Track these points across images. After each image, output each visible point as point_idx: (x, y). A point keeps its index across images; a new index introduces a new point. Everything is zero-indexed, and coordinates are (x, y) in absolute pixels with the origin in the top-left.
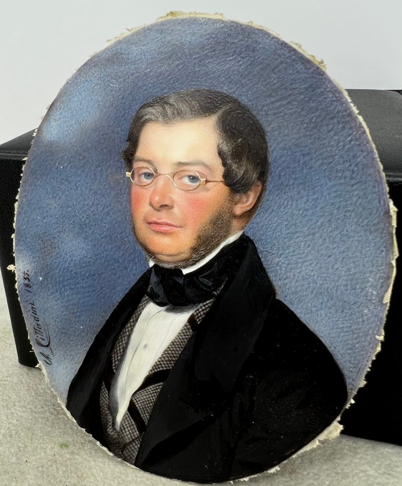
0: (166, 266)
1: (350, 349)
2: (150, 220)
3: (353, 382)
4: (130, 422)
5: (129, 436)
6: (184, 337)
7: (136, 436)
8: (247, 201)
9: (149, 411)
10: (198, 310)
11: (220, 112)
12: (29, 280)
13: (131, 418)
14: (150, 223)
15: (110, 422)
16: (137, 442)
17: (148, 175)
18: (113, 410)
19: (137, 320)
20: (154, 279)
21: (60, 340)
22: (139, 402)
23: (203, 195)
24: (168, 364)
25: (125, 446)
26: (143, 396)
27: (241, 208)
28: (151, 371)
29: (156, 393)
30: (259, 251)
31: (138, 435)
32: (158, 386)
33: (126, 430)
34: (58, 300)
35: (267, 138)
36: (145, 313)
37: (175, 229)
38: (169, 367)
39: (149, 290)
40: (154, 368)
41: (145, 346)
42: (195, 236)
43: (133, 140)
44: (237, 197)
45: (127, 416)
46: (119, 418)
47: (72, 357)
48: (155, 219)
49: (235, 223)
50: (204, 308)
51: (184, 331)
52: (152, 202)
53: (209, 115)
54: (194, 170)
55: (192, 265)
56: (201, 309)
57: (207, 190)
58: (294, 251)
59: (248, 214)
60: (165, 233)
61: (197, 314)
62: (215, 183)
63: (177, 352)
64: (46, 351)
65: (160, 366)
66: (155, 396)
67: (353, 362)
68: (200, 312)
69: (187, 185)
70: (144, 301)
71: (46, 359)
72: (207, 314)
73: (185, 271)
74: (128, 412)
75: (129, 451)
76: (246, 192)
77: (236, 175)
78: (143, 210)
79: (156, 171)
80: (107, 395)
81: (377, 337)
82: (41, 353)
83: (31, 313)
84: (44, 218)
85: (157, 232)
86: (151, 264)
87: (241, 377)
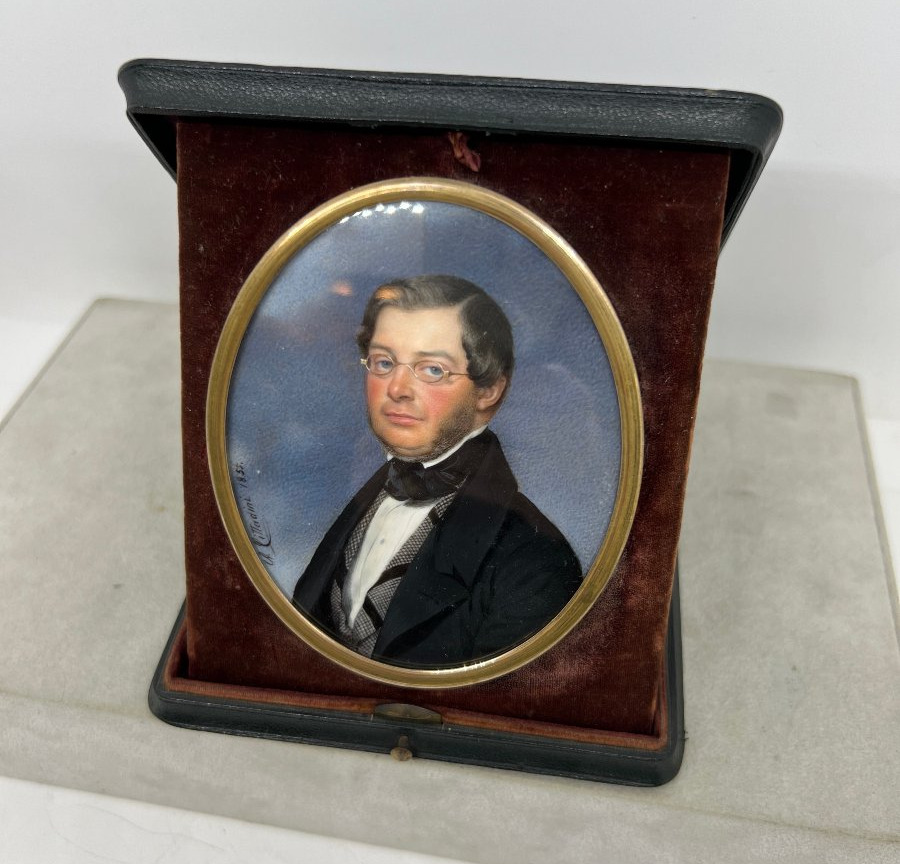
0: (405, 459)
2: (388, 412)
5: (364, 633)
6: (424, 531)
7: (372, 632)
8: (491, 396)
9: (386, 606)
10: (439, 504)
11: (465, 302)
12: (243, 474)
13: (366, 614)
14: (388, 415)
15: (342, 620)
16: (373, 638)
17: (387, 364)
18: (346, 608)
19: (373, 515)
20: (392, 472)
21: (284, 538)
22: (375, 598)
23: (446, 388)
24: (406, 558)
25: (360, 643)
26: (379, 592)
27: (485, 402)
28: (388, 566)
29: (394, 587)
31: (374, 631)
32: (397, 580)
33: (361, 626)
34: (281, 494)
36: (382, 508)
37: (417, 422)
38: (407, 561)
39: (387, 484)
40: (392, 563)
43: (370, 324)
44: (481, 391)
46: (353, 615)
47: (298, 556)
48: (393, 411)
49: (479, 418)
50: (445, 502)
51: (424, 525)
52: (391, 393)
53: (454, 304)
54: (438, 361)
55: (433, 459)
56: (442, 503)
57: (451, 383)
58: (536, 446)
59: (493, 409)
60: (406, 426)
61: (438, 508)
62: (458, 376)
63: (416, 546)
64: (266, 551)
65: (398, 561)
66: (392, 591)
68: (441, 506)
69: (430, 377)
70: (381, 496)
71: (266, 559)
72: (448, 507)
73: (427, 465)
74: (363, 609)
75: (365, 647)
76: (490, 387)
77: (481, 368)
78: (382, 399)
79: (395, 359)
80: (339, 593)
82: (260, 553)
83: (246, 510)
84: (261, 404)
85: (397, 425)
86: (390, 457)
87: (482, 567)
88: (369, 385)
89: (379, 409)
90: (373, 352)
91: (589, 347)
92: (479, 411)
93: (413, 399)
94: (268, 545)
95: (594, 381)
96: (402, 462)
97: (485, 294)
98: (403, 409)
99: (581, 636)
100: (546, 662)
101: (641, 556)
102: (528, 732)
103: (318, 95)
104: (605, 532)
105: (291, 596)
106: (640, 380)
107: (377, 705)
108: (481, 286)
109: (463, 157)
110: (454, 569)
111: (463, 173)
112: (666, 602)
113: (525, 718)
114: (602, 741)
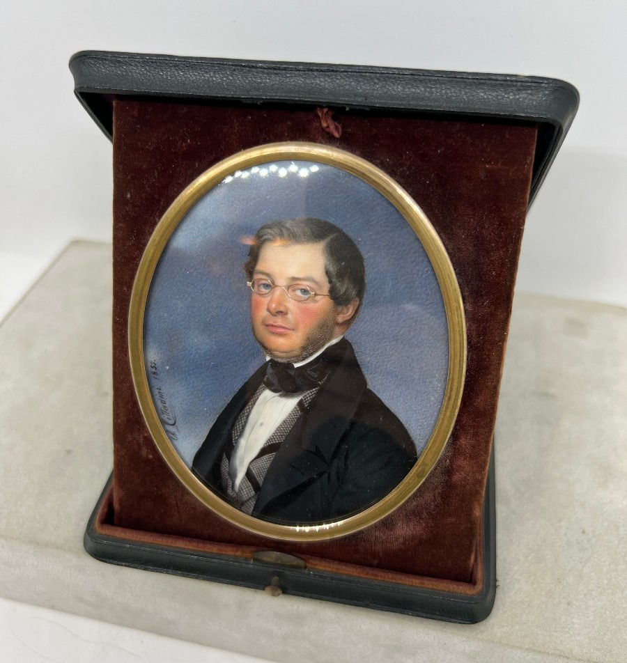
0: (280, 360)
2: (267, 323)
4: (247, 484)
5: (246, 495)
6: (293, 417)
7: (252, 495)
8: (347, 312)
9: (263, 475)
10: (305, 396)
11: (328, 239)
12: (156, 369)
13: (248, 481)
14: (267, 326)
15: (229, 485)
16: (253, 500)
17: (267, 286)
18: (233, 476)
19: (255, 403)
20: (270, 370)
21: (186, 419)
22: (255, 469)
23: (312, 305)
24: (280, 438)
25: (243, 503)
26: (258, 464)
27: (342, 317)
28: (266, 443)
29: (270, 460)
30: (355, 351)
31: (254, 494)
32: (272, 455)
33: (244, 490)
34: (184, 385)
35: (365, 264)
36: (261, 398)
37: (289, 332)
38: (281, 440)
39: (265, 379)
40: (269, 441)
42: (305, 338)
43: (254, 255)
44: (340, 308)
46: (238, 481)
47: (196, 434)
48: (271, 322)
49: (337, 329)
51: (294, 412)
52: (269, 308)
53: (320, 241)
54: (305, 285)
55: (302, 360)
56: (309, 395)
57: (316, 302)
58: (382, 352)
59: (347, 323)
60: (281, 335)
61: (305, 399)
62: (322, 297)
63: (287, 429)
64: (172, 429)
65: (273, 440)
66: (268, 463)
68: (307, 398)
69: (300, 297)
70: (261, 388)
71: (172, 435)
72: (313, 399)
73: (296, 365)
74: (245, 477)
75: (246, 507)
76: (347, 305)
77: (339, 291)
78: (263, 313)
79: (273, 283)
80: (227, 463)
82: (168, 431)
83: (157, 397)
84: (171, 316)
85: (273, 333)
86: (268, 358)
87: (338, 447)
88: (253, 302)
89: (261, 321)
90: (256, 277)
91: (424, 276)
92: (338, 324)
93: (286, 314)
94: (173, 425)
95: (428, 302)
96: (278, 362)
97: (344, 233)
98: (279, 321)
99: (415, 503)
100: (387, 524)
101: (464, 442)
102: (372, 577)
103: (217, 78)
104: (436, 422)
105: (191, 464)
106: (464, 303)
107: (256, 552)
108: (340, 227)
109: (328, 127)
110: (317, 448)
111: (327, 139)
112: (483, 478)
113: (371, 566)
114: (431, 587)
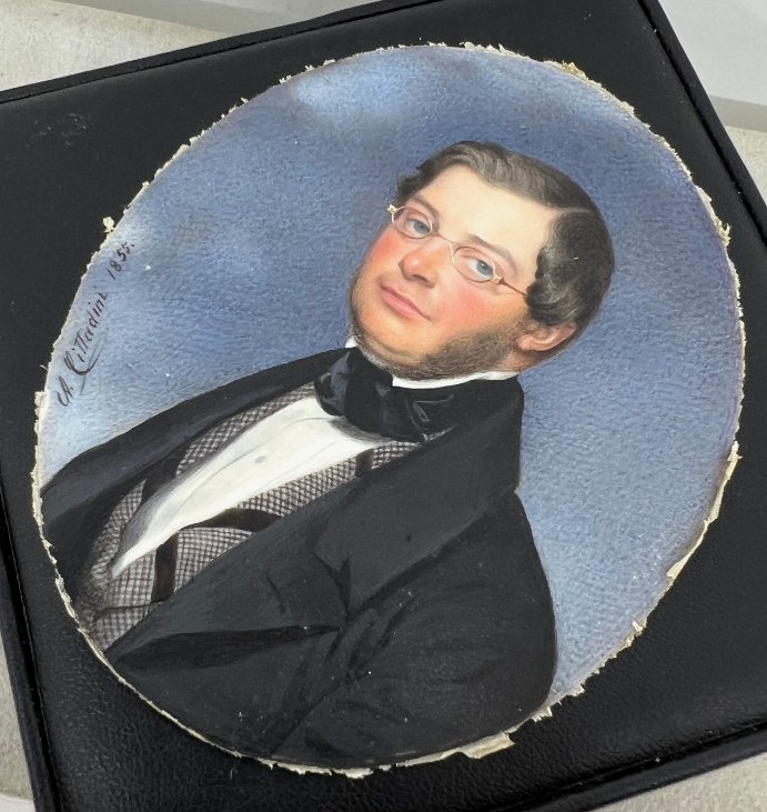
0: (372, 359)
1: (586, 624)
2: (388, 284)
3: (565, 679)
4: (147, 571)
5: (128, 596)
6: (335, 477)
7: (142, 603)
8: (544, 338)
9: (196, 569)
10: (384, 447)
12: (125, 259)
13: (153, 566)
14: (384, 288)
15: (108, 554)
16: (136, 614)
17: (422, 227)
18: (129, 536)
20: (341, 366)
21: (114, 375)
22: (186, 546)
23: (485, 296)
24: (281, 506)
26: (201, 539)
27: (531, 342)
28: (245, 503)
29: (229, 544)
31: (147, 603)
32: (241, 534)
33: (131, 582)
34: (156, 313)
36: (294, 407)
37: (419, 318)
38: (280, 512)
39: (322, 378)
40: (253, 501)
41: (260, 460)
44: (533, 326)
45: (148, 559)
46: (131, 556)
47: (114, 413)
48: (395, 287)
49: (511, 359)
50: (395, 449)
51: (341, 468)
52: (406, 263)
55: (413, 379)
56: (387, 449)
57: (496, 293)
58: (574, 440)
59: (539, 356)
61: (379, 453)
62: (512, 291)
63: (308, 495)
64: (73, 381)
65: (265, 503)
66: (223, 548)
67: (581, 645)
68: (385, 452)
69: (471, 271)
70: (304, 390)
71: (61, 392)
72: (394, 461)
73: (397, 382)
74: (154, 553)
75: (110, 624)
76: (549, 326)
77: (549, 296)
78: (387, 265)
79: (436, 227)
80: (135, 505)
81: (634, 623)
82: (61, 379)
83: (89, 308)
87: (393, 586)
88: (382, 240)
89: (377, 275)
90: (411, 204)
92: (517, 349)
93: (431, 286)
94: (81, 374)
96: (365, 360)
98: (411, 291)
